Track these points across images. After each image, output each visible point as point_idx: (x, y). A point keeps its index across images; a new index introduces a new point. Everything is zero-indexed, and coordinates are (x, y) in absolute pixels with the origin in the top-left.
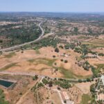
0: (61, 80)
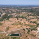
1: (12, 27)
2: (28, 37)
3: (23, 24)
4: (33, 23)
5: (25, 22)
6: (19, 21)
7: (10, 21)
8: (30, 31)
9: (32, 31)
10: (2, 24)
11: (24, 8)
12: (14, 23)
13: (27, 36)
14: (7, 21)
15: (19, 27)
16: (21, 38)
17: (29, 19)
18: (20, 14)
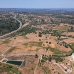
0: (54, 56)
1: (20, 49)
3: (44, 45)
9: (50, 61)
10: (10, 41)
11: (71, 16)
12: (30, 42)
13: (32, 69)
15: (32, 51)
16: (20, 69)
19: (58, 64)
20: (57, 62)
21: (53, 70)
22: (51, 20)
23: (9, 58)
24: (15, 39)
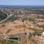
1: (14, 30)
2: (28, 42)
3: (27, 27)
4: (40, 27)
5: (30, 25)
6: (24, 24)
7: (15, 23)
8: (33, 36)
11: (35, 10)
13: (26, 41)
14: (11, 22)
15: (22, 30)
17: (37, 22)
18: (28, 16)
19: (39, 37)
20: (38, 36)
21: (38, 41)
22: (25, 12)
23: (9, 36)
24: (8, 24)
